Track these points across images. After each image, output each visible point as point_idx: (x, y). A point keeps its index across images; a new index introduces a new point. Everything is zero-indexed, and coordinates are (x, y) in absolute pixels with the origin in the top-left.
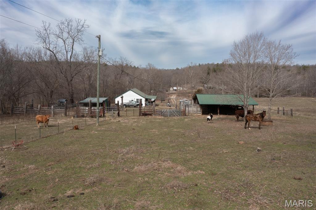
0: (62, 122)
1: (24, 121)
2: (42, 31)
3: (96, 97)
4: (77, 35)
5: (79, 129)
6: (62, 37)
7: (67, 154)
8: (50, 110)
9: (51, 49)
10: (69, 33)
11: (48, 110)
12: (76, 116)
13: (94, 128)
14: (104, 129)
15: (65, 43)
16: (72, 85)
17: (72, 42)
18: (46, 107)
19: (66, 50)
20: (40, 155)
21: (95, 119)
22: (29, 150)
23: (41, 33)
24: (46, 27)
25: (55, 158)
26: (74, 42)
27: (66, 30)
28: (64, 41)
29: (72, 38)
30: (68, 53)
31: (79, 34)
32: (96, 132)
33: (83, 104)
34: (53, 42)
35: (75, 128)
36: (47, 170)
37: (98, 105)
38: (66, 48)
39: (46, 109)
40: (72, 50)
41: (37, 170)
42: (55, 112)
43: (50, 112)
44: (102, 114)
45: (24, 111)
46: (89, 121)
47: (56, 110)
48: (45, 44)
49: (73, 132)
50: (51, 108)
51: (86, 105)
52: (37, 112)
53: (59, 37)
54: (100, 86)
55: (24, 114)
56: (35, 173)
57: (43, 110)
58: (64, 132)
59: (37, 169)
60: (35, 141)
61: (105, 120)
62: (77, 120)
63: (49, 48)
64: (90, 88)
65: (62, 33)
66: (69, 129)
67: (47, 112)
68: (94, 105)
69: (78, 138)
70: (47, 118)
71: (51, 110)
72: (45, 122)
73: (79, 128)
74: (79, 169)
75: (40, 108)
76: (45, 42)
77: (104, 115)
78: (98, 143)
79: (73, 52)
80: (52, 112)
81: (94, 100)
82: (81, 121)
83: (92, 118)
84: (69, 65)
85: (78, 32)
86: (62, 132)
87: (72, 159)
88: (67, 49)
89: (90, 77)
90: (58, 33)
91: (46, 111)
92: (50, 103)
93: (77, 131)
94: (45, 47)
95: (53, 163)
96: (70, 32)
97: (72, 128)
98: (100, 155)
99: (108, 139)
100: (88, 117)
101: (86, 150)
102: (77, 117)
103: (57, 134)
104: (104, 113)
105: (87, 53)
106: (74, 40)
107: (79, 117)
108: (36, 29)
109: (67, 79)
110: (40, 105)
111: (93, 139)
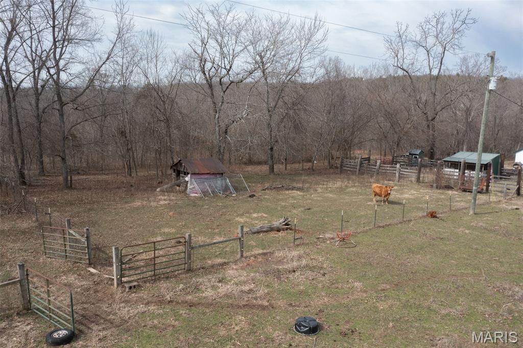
0: (411, 197)
1: (356, 184)
2: (393, 39)
3: (477, 151)
4: (452, 38)
5: (436, 217)
6: (424, 45)
7: (412, 273)
8: (393, 170)
9: (405, 67)
10: (437, 37)
11: (391, 170)
12: (435, 185)
13: (465, 219)
14: (484, 225)
15: (428, 54)
16: (433, 127)
17: (441, 52)
18: (389, 166)
19: (429, 66)
20: (371, 265)
21: (469, 196)
22: (357, 249)
23: (392, 42)
24: (401, 32)
25: (392, 276)
26: (444, 52)
27: (433, 32)
28: (428, 52)
29: (442, 45)
30: (432, 70)
31: (456, 36)
32: (467, 231)
33: (450, 164)
34: (409, 55)
35: (429, 215)
36: (379, 298)
37: (478, 167)
38: (429, 62)
39: (388, 168)
40: (441, 66)
41: (365, 295)
42: (402, 174)
43: (394, 173)
44: (485, 188)
45: (357, 168)
46: (458, 199)
47: (403, 171)
48: (396, 60)
49: (426, 222)
50: (396, 167)
51: (455, 165)
52: (374, 171)
53: (419, 44)
54: (486, 125)
55: (356, 173)
56: (362, 300)
57: (383, 170)
58: (411, 220)
59: (365, 292)
60: (366, 232)
61: (489, 203)
62: (437, 194)
63: (402, 65)
64: (466, 131)
65: (426, 38)
66: (420, 215)
67: (390, 173)
68: (471, 166)
69: (434, 239)
70: (387, 191)
71: (395, 170)
72: (385, 197)
73: (438, 216)
74: (428, 312)
75: (380, 166)
76: (397, 56)
77: (487, 189)
78: (467, 259)
79: (442, 68)
80: (397, 175)
81: (472, 157)
82: (443, 199)
83: (464, 193)
84: (432, 93)
85: (454, 33)
86: (409, 221)
87: (419, 287)
88: (431, 65)
89: (468, 111)
90: (418, 38)
91: (388, 171)
92: (395, 155)
93: (432, 220)
94: (396, 65)
95: (388, 287)
96: (440, 35)
97: (425, 214)
98: (468, 290)
99: (489, 252)
100: (457, 191)
101: (445, 271)
102: (437, 188)
103: (400, 223)
104: (488, 186)
105: (467, 67)
106: (445, 48)
107: (440, 188)
108: (386, 37)
109: (427, 116)
110: (380, 161)
111: (459, 248)
